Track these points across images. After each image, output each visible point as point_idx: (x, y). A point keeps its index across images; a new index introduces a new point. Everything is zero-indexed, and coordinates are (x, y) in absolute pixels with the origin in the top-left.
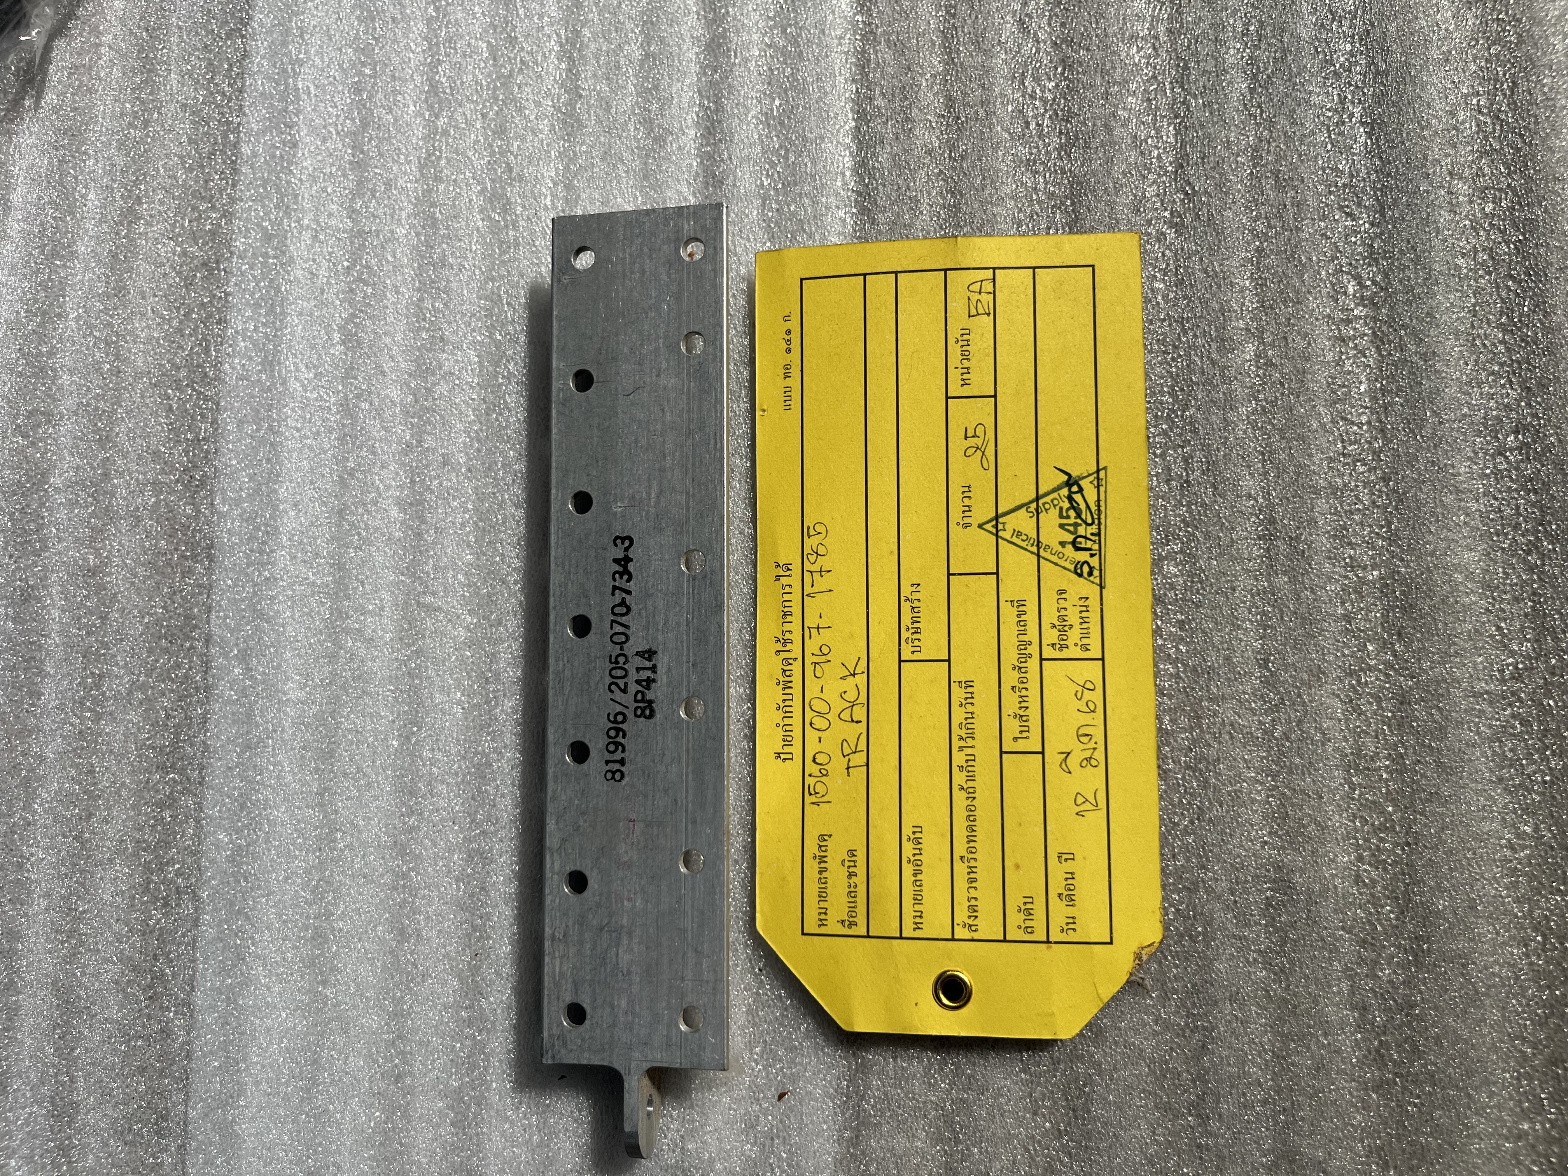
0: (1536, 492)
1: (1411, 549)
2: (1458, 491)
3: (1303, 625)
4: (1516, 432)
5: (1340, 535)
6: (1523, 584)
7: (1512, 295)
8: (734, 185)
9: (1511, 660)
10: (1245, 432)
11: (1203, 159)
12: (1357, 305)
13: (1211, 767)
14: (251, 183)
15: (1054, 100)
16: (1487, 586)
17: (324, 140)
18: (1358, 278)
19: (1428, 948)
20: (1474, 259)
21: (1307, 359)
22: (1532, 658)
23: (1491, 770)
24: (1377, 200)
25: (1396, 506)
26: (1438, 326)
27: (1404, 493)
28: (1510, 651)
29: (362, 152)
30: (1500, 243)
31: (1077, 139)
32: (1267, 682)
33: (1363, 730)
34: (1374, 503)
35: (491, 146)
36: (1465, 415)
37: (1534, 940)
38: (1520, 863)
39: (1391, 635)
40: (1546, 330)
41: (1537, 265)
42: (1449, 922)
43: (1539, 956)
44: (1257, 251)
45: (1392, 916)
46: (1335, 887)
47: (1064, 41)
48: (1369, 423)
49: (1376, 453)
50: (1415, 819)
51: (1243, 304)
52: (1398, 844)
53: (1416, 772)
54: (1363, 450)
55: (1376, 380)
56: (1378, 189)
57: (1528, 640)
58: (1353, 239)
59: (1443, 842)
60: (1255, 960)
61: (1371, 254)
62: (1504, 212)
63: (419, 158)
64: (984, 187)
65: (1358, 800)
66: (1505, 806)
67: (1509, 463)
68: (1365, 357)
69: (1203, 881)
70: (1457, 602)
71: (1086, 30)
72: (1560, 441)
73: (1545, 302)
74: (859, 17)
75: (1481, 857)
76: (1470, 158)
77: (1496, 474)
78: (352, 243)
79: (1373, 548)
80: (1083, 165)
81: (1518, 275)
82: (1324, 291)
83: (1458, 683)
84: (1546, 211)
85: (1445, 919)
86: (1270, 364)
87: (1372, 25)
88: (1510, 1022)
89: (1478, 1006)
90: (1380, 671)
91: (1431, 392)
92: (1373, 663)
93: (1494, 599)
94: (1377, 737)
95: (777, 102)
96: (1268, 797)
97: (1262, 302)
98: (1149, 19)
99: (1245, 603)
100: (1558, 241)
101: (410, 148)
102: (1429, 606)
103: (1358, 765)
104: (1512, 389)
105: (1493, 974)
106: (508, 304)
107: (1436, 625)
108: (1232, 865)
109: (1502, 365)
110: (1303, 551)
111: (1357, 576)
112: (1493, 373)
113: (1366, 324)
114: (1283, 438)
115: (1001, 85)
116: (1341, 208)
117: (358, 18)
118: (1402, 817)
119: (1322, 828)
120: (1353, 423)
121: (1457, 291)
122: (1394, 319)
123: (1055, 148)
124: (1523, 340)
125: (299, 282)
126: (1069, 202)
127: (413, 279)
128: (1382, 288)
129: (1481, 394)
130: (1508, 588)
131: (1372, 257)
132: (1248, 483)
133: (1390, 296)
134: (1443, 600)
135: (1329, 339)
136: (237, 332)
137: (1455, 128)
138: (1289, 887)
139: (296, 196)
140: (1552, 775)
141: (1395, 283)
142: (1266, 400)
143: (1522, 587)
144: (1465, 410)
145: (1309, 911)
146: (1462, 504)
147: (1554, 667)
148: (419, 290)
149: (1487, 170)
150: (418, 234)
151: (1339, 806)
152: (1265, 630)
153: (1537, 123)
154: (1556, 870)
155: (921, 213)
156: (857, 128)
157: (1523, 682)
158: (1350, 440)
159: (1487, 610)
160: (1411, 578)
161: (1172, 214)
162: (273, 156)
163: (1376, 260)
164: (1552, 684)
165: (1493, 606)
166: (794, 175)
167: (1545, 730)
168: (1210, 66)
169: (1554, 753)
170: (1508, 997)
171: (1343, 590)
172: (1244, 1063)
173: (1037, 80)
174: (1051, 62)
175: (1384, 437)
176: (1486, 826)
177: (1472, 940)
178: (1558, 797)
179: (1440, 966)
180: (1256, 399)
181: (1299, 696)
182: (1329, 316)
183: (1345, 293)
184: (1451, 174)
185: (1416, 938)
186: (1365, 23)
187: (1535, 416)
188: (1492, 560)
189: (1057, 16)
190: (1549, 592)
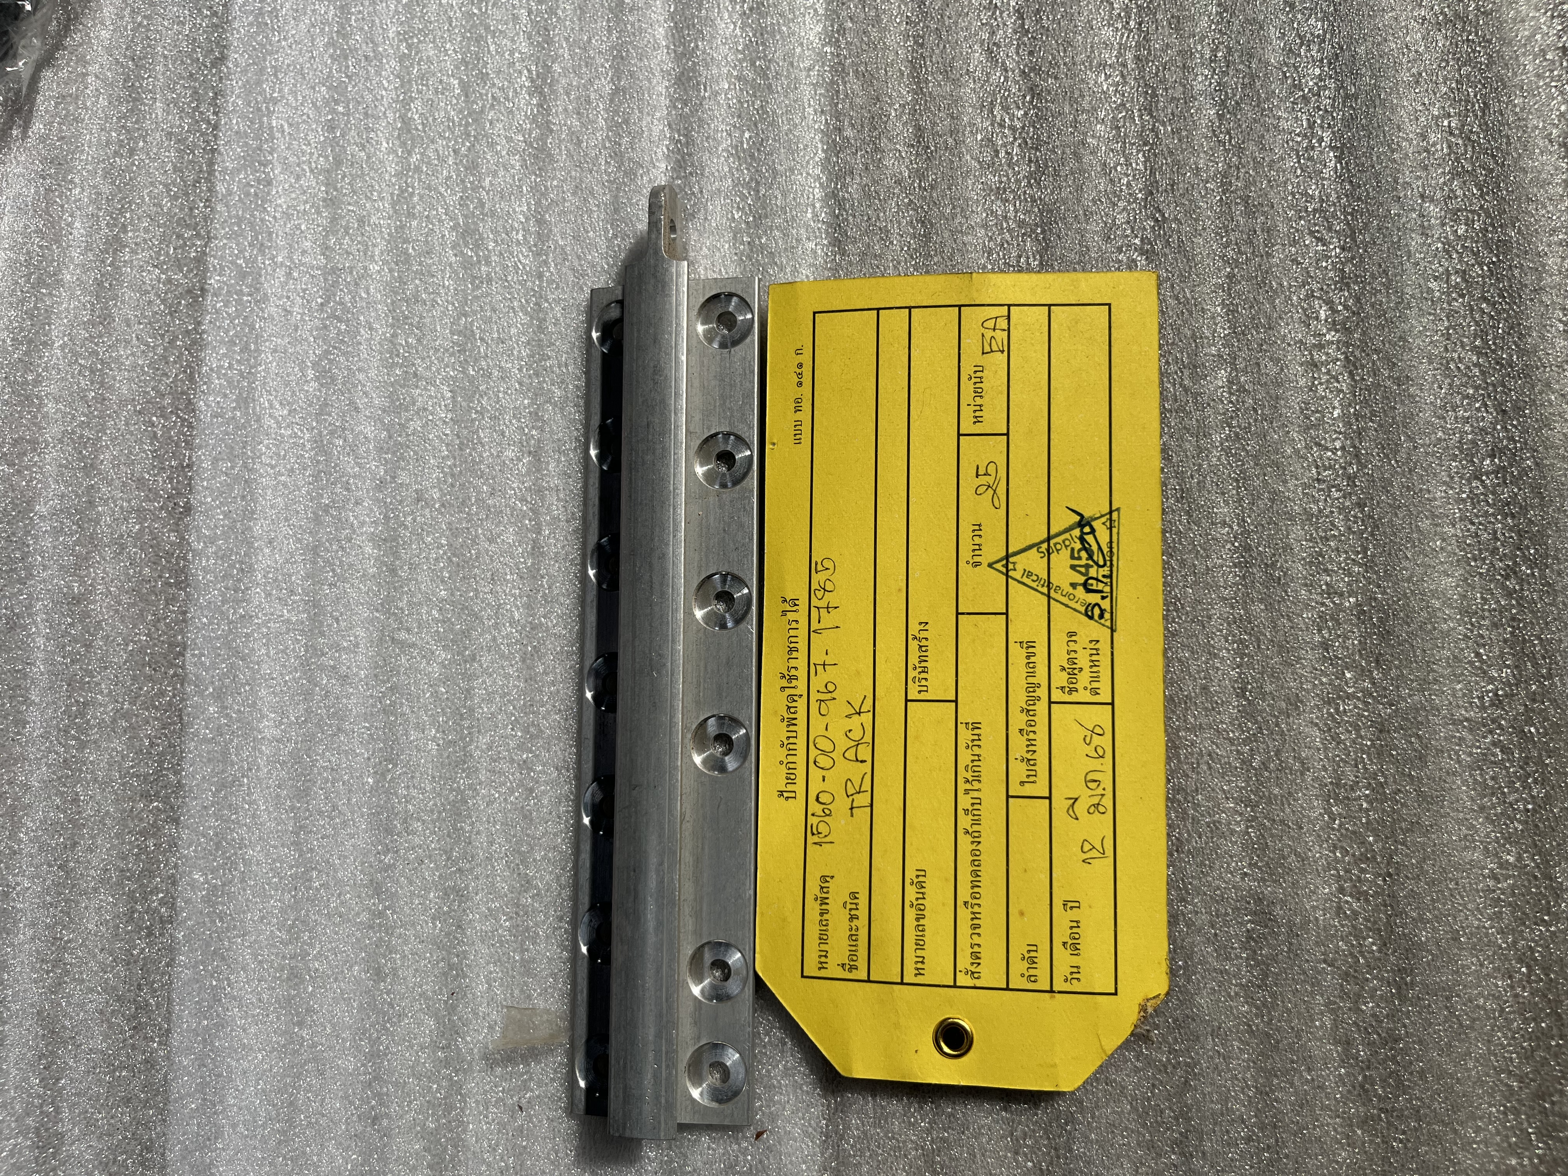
0: (1513, 516)
1: (1388, 576)
2: (1434, 516)
3: (1279, 653)
4: (1493, 456)
5: (1317, 562)
6: (1501, 610)
7: (1486, 319)
8: (706, 219)
9: (1490, 687)
10: (1219, 459)
11: (1172, 186)
12: (1329, 330)
13: (1190, 798)
14: (225, 221)
15: (1023, 128)
16: (1465, 612)
17: (298, 178)
18: (1329, 303)
19: (1412, 981)
20: (1447, 282)
21: (1279, 385)
22: (1512, 685)
23: (1472, 799)
24: (1348, 224)
25: (1372, 532)
26: (1410, 349)
27: (1380, 519)
28: (1490, 678)
29: (336, 189)
30: (1473, 265)
31: (1047, 167)
32: (1245, 711)
33: (1342, 759)
34: (1350, 528)
35: (463, 181)
36: (1440, 439)
37: (1519, 972)
38: (1503, 894)
39: (1369, 663)
40: (1522, 352)
41: (1511, 286)
42: (1432, 954)
43: (1524, 988)
44: (1227, 277)
45: (1374, 948)
46: (1317, 919)
47: (1032, 69)
48: (1343, 448)
49: (1351, 479)
50: (1396, 849)
51: (1215, 331)
52: (1380, 875)
53: (1397, 801)
54: (1338, 476)
55: (1350, 405)
56: (1349, 214)
57: (1508, 667)
58: (1324, 264)
59: (1424, 873)
60: (1237, 994)
61: (1342, 278)
62: (1477, 234)
63: (392, 194)
64: (954, 216)
65: (1338, 830)
66: (1488, 835)
67: (1485, 487)
68: (1338, 382)
69: (1184, 915)
70: (1435, 629)
71: (1054, 59)
72: (1537, 464)
73: (1520, 324)
74: (827, 49)
75: (1464, 887)
76: (1442, 180)
77: (1472, 499)
78: (326, 280)
79: (1350, 575)
80: (1052, 193)
81: (1492, 297)
82: (1296, 316)
83: (1438, 710)
84: (1520, 232)
85: (1428, 951)
86: (1242, 390)
87: (1341, 48)
88: (1495, 1055)
89: (1463, 1040)
90: (1358, 699)
91: (1405, 417)
92: (1350, 691)
93: (1472, 625)
94: (1356, 766)
95: (747, 135)
96: (1247, 827)
97: (1233, 328)
98: (1117, 47)
99: (1221, 631)
100: (1532, 262)
101: (383, 185)
102: (1407, 633)
103: (1337, 795)
104: (1487, 412)
105: (1478, 1006)
106: (482, 339)
107: (1414, 652)
108: (1211, 897)
109: (1477, 388)
110: (1279, 579)
111: (1334, 603)
112: (1467, 397)
113: (1339, 349)
114: (1257, 465)
115: (968, 115)
116: (1311, 233)
117: (331, 56)
118: (1383, 847)
119: (1303, 859)
120: (1327, 449)
121: (1430, 314)
122: (1366, 343)
123: (1025, 176)
124: (1497, 363)
125: (273, 319)
126: (1039, 231)
127: (386, 315)
128: (1354, 313)
129: (1456, 418)
130: (1487, 614)
131: (1344, 282)
132: (1222, 510)
133: (1362, 321)
134: (1421, 627)
135: (1301, 365)
136: (211, 369)
137: (1427, 151)
138: (1270, 919)
139: (270, 234)
140: (1534, 803)
141: (1368, 308)
142: (1239, 426)
143: (1501, 612)
144: (1440, 434)
145: (1291, 944)
146: (1438, 529)
147: (1534, 693)
148: (392, 326)
149: (1459, 193)
150: (391, 271)
151: (1319, 836)
152: (1242, 658)
153: (1509, 144)
154: (1540, 900)
155: (891, 243)
156: (827, 159)
157: (1503, 709)
158: (1324, 465)
159: (1466, 636)
160: (1388, 605)
161: (1142, 240)
162: (248, 194)
163: (1348, 285)
164: (1533, 710)
165: (1472, 632)
166: (764, 208)
167: (1526, 757)
168: (1178, 93)
169: (1536, 781)
170: (1493, 1030)
171: (1320, 617)
172: (1227, 1100)
173: (1006, 109)
174: (1019, 90)
175: (1359, 463)
176: (1468, 855)
177: (1457, 972)
178: (1541, 825)
179: (1423, 999)
180: (1230, 426)
181: (1277, 725)
182: (1301, 341)
183: (1317, 318)
184: (1422, 196)
185: (1399, 970)
186: (1333, 47)
187: (1511, 439)
188: (1469, 585)
189: (1025, 45)
190: (1529, 617)
